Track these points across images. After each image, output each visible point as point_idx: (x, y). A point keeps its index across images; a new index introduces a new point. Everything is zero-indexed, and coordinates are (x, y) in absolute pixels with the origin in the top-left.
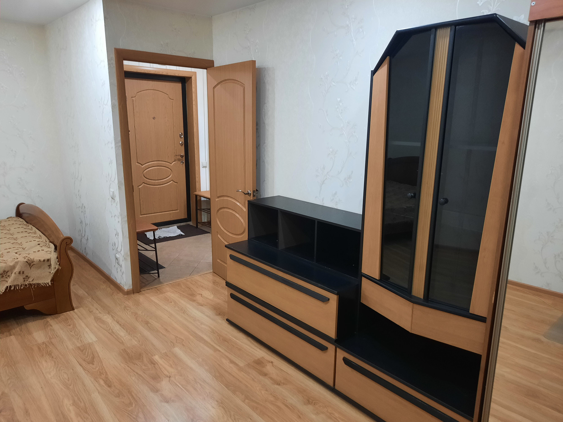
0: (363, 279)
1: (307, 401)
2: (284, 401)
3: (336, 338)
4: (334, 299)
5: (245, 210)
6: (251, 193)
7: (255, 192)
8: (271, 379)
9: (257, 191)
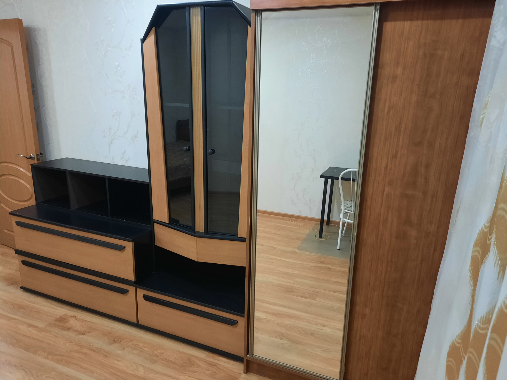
0: (155, 224)
1: (113, 341)
2: (90, 347)
3: (135, 280)
4: (129, 246)
5: (30, 174)
6: (34, 157)
7: (39, 156)
8: (75, 331)
9: (41, 154)
